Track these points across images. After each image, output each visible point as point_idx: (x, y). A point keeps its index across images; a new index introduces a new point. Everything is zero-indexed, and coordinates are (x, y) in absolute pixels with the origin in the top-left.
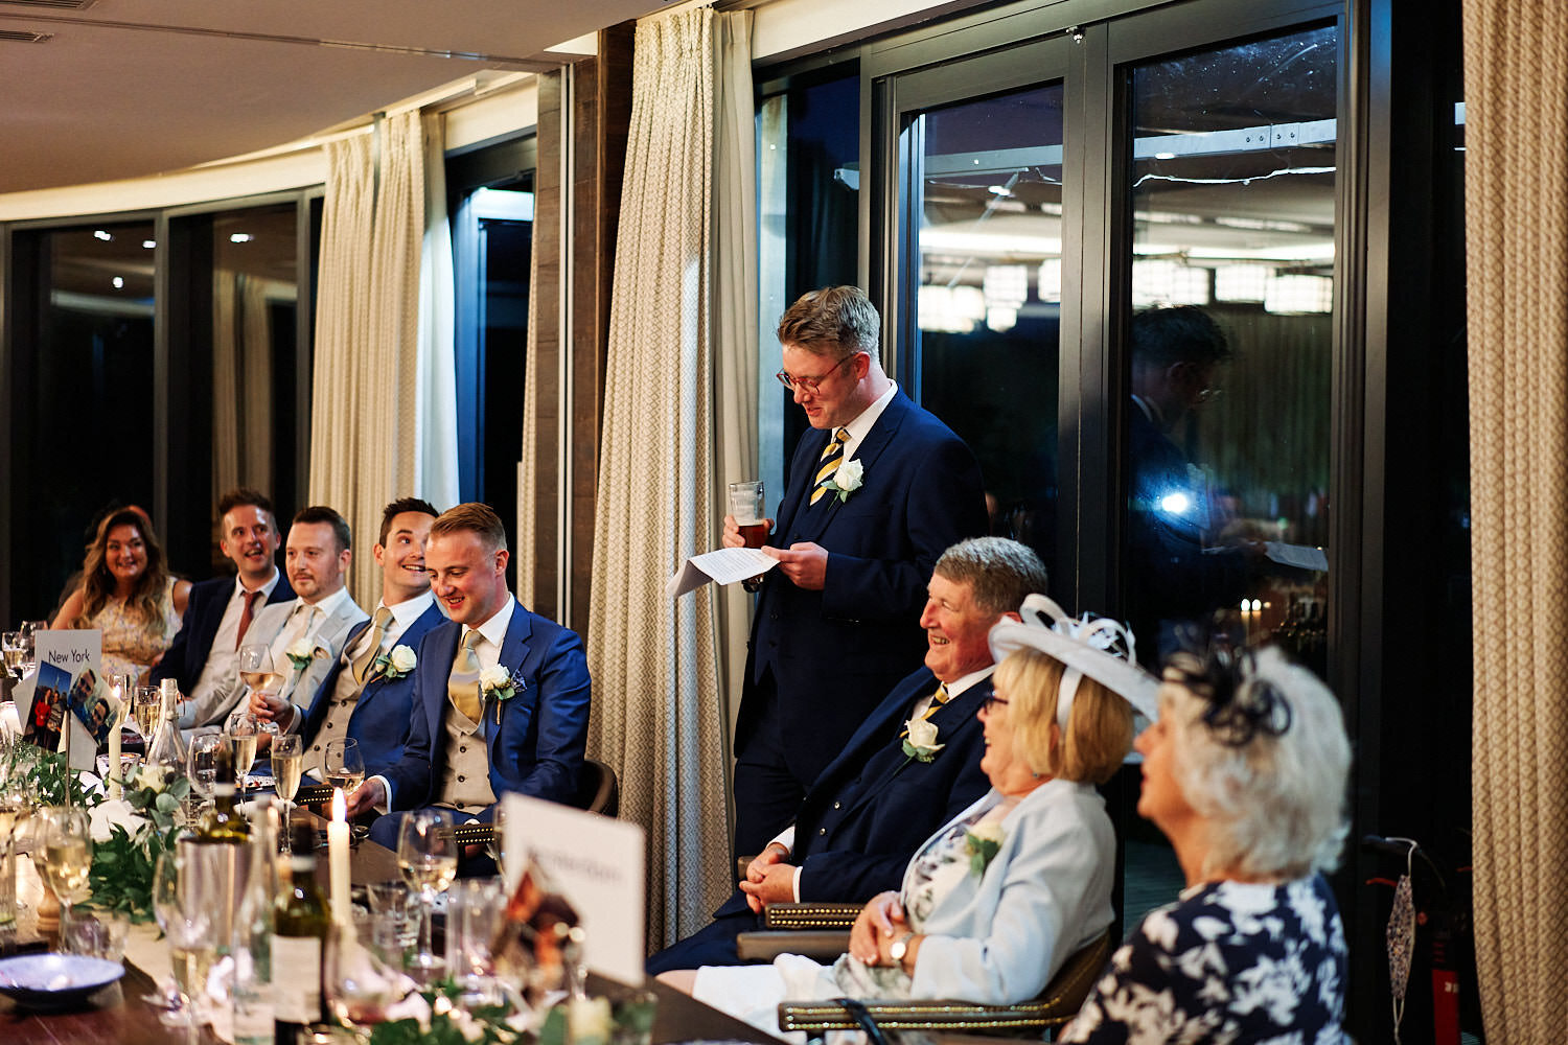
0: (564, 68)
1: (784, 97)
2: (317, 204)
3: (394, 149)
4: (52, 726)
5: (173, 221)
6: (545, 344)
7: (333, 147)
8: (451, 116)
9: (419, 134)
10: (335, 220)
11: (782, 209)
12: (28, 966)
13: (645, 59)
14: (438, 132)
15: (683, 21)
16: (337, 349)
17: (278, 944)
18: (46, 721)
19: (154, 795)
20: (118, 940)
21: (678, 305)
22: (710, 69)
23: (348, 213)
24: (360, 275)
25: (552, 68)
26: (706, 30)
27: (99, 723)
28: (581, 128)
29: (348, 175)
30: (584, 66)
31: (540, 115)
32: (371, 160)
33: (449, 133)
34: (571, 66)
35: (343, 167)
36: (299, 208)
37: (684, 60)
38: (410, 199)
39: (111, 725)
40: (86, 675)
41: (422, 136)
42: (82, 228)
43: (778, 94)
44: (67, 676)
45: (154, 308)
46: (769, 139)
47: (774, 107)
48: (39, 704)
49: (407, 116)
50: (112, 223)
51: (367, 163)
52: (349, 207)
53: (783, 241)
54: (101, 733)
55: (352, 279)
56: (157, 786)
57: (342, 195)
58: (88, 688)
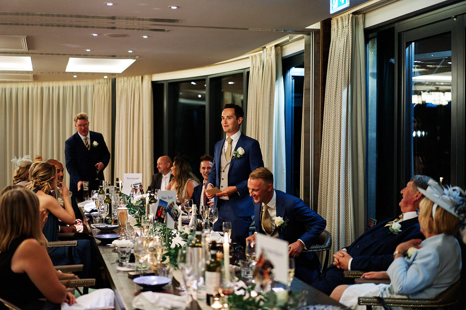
0: (311, 33)
1: (376, 38)
2: (248, 73)
3: (268, 57)
4: (162, 217)
5: (211, 79)
6: (307, 112)
7: (252, 57)
8: (284, 47)
9: (274, 53)
10: (252, 78)
11: (375, 71)
12: (147, 279)
13: (334, 29)
14: (280, 52)
15: (344, 18)
16: (253, 114)
17: (208, 274)
18: (161, 215)
19: (187, 235)
20: (172, 272)
21: (341, 100)
22: (351, 31)
23: (256, 75)
24: (259, 93)
25: (308, 32)
26: (350, 21)
27: (175, 216)
28: (316, 50)
29: (256, 65)
30: (316, 32)
31: (305, 46)
32: (262, 60)
33: (283, 52)
34: (313, 32)
35: (255, 62)
36: (244, 74)
37: (344, 29)
38: (272, 71)
39: (179, 216)
40: (172, 203)
41: (275, 53)
42: (188, 81)
43: (374, 37)
44: (167, 203)
45: (206, 103)
46: (371, 51)
47: (373, 41)
48: (159, 210)
49: (271, 48)
50: (196, 80)
51: (261, 61)
52: (256, 74)
53: (376, 80)
54: (176, 219)
55: (257, 94)
56: (188, 233)
57: (254, 70)
58: (172, 207)
